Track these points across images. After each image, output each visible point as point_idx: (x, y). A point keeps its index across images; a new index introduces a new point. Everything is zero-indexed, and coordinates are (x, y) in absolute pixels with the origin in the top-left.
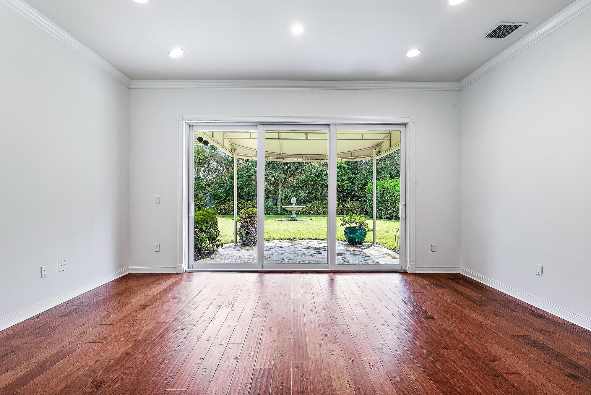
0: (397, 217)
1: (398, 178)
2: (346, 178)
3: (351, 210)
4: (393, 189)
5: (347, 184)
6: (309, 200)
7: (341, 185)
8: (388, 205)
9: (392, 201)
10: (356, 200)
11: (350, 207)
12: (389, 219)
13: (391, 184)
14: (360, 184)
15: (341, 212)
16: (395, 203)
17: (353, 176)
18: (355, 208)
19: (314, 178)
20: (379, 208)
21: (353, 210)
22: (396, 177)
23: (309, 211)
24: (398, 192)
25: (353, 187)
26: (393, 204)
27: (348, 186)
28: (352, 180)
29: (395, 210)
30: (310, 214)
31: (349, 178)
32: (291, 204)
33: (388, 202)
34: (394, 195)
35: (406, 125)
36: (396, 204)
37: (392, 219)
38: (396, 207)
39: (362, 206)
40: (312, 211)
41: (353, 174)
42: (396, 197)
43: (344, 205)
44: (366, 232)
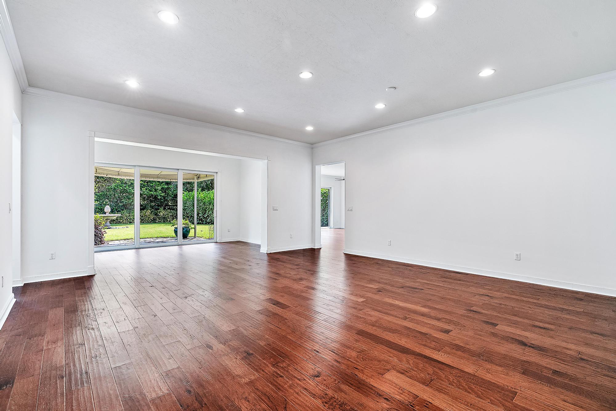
0: (207, 222)
1: (207, 191)
2: (160, 188)
3: (164, 218)
4: (203, 200)
5: (161, 194)
6: (118, 209)
7: (155, 194)
8: (200, 213)
9: (203, 209)
10: (168, 209)
11: (163, 215)
12: (200, 223)
13: (202, 195)
14: (172, 194)
15: (154, 220)
16: (205, 210)
17: (166, 187)
18: (168, 216)
19: (125, 187)
20: (192, 215)
21: (166, 218)
22: (206, 190)
23: (117, 220)
24: (208, 202)
25: (166, 197)
26: (204, 212)
27: (161, 196)
28: (165, 190)
29: (205, 216)
30: (118, 223)
31: (162, 188)
32: (105, 213)
33: (199, 210)
34: (205, 205)
35: (217, 173)
36: (206, 212)
37: (203, 224)
38: (206, 214)
39: (174, 214)
40: (121, 219)
41: (166, 185)
42: (206, 206)
43: (157, 214)
44: (190, 230)
